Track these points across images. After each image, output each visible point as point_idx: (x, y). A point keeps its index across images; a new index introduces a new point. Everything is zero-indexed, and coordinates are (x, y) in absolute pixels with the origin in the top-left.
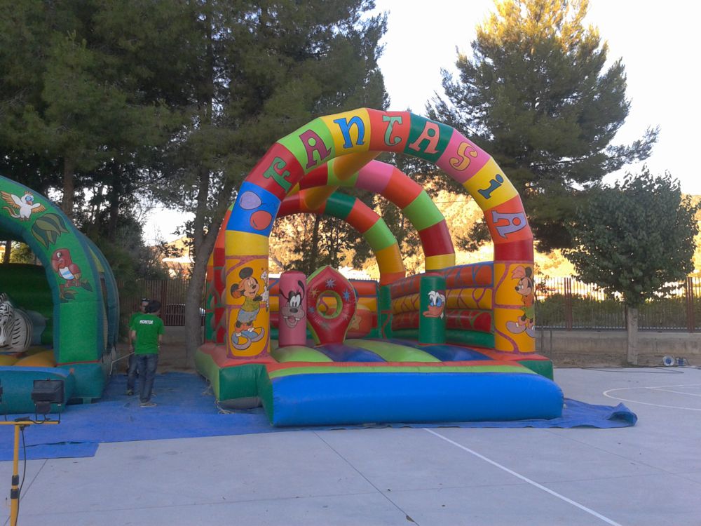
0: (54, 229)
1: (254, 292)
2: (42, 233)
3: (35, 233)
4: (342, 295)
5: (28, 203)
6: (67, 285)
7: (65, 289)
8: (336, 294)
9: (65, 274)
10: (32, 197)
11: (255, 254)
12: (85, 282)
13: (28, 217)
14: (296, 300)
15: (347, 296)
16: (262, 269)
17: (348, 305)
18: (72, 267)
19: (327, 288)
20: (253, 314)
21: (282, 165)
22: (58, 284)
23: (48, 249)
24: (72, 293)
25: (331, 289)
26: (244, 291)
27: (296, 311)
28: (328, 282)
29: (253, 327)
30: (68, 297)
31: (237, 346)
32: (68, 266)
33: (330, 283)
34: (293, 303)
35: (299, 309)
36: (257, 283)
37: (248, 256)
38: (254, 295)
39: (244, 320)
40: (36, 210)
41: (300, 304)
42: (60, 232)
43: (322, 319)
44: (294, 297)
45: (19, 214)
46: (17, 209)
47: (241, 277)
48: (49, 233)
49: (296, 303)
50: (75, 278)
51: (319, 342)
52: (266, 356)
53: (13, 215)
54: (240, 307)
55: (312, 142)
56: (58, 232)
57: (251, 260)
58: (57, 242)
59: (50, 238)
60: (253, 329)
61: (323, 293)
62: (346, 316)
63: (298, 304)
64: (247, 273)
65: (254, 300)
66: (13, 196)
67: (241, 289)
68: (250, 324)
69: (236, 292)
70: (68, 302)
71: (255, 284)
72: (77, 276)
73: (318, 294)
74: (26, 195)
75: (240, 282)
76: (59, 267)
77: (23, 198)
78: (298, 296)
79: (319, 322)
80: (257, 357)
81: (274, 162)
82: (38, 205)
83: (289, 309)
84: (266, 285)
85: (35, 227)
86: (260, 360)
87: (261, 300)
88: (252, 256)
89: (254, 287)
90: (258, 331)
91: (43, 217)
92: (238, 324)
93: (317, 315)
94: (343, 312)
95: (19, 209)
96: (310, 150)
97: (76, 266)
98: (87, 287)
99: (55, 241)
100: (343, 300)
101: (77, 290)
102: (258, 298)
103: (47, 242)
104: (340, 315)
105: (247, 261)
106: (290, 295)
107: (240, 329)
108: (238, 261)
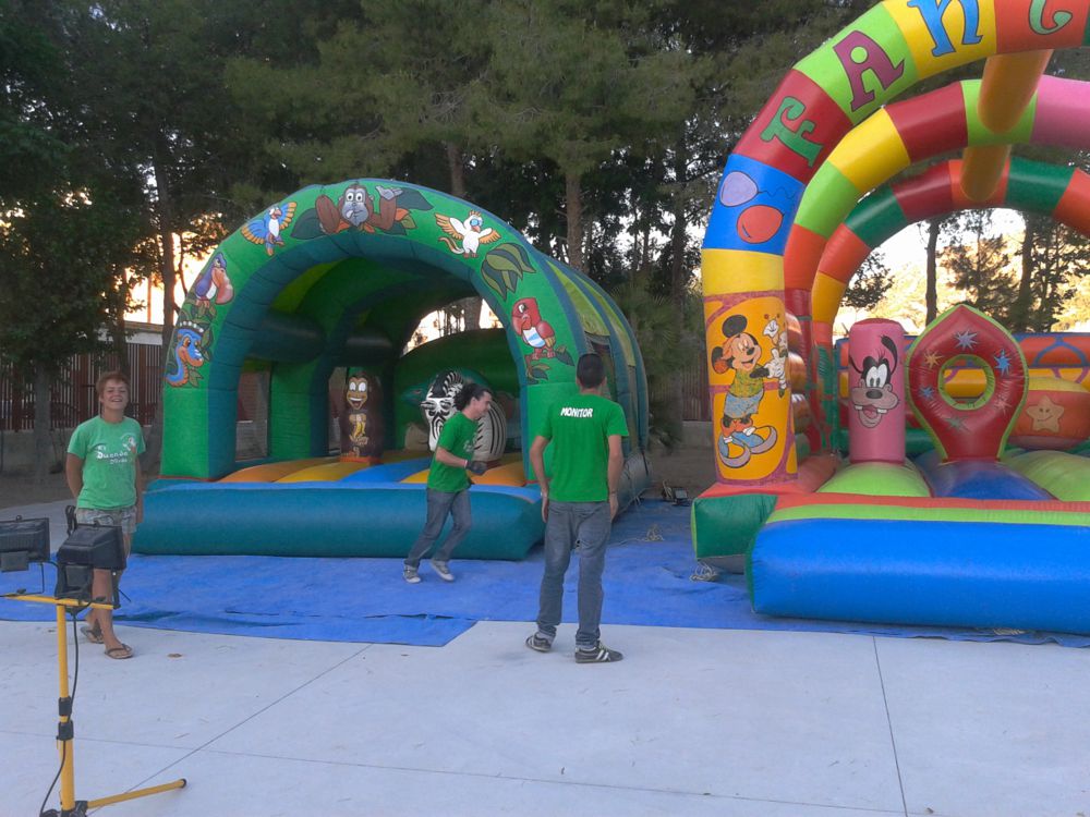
0: (513, 267)
1: (751, 361)
2: (496, 274)
3: (486, 276)
4: (993, 364)
5: (474, 229)
6: (535, 357)
7: (532, 363)
8: (980, 360)
9: (531, 338)
10: (480, 219)
11: (750, 290)
12: (562, 351)
13: (475, 251)
14: (878, 374)
15: (1003, 364)
16: (766, 317)
17: (1008, 383)
18: (541, 326)
19: (960, 350)
20: (751, 401)
21: (797, 110)
22: (523, 354)
23: (505, 300)
24: (543, 368)
25: (967, 351)
26: (732, 358)
27: (880, 395)
28: (961, 338)
29: (751, 426)
30: (539, 375)
31: (728, 462)
32: (536, 326)
33: (966, 340)
34: (872, 380)
35: (885, 392)
36: (756, 343)
37: (736, 294)
38: (750, 368)
39: (737, 415)
40: (486, 240)
41: (888, 381)
42: (522, 271)
43: (950, 410)
44: (874, 369)
45: (462, 247)
46: (459, 240)
47: (725, 333)
48: (506, 275)
49: (878, 381)
50: (546, 345)
51: (945, 456)
52: (785, 480)
53: (454, 250)
54: (726, 389)
55: (859, 54)
56: (519, 273)
57: (743, 301)
58: (518, 289)
59: (508, 284)
60: (752, 429)
61: (951, 361)
62: (1002, 404)
63: (883, 381)
64: (735, 326)
65: (751, 376)
66: (452, 220)
67: (726, 357)
68: (746, 420)
69: (719, 364)
70: (537, 382)
71: (752, 345)
72: (549, 342)
73: (940, 362)
74: (471, 217)
75: (724, 343)
76: (524, 327)
77: (467, 222)
78: (883, 367)
79: (944, 416)
80: (763, 481)
81: (783, 108)
82: (488, 231)
83: (865, 391)
84: (777, 346)
85: (486, 266)
86: (768, 487)
87: (768, 374)
88: (744, 294)
89: (751, 351)
90: (764, 433)
91: (495, 249)
92: (727, 421)
93: (941, 401)
94: (996, 396)
95: (462, 240)
96: (854, 72)
97: (547, 326)
98: (564, 357)
99: (514, 286)
100: (997, 373)
101: (551, 365)
102: (761, 372)
103: (504, 288)
104: (990, 402)
105: (734, 305)
106: (868, 364)
107: (731, 429)
108: (720, 304)
